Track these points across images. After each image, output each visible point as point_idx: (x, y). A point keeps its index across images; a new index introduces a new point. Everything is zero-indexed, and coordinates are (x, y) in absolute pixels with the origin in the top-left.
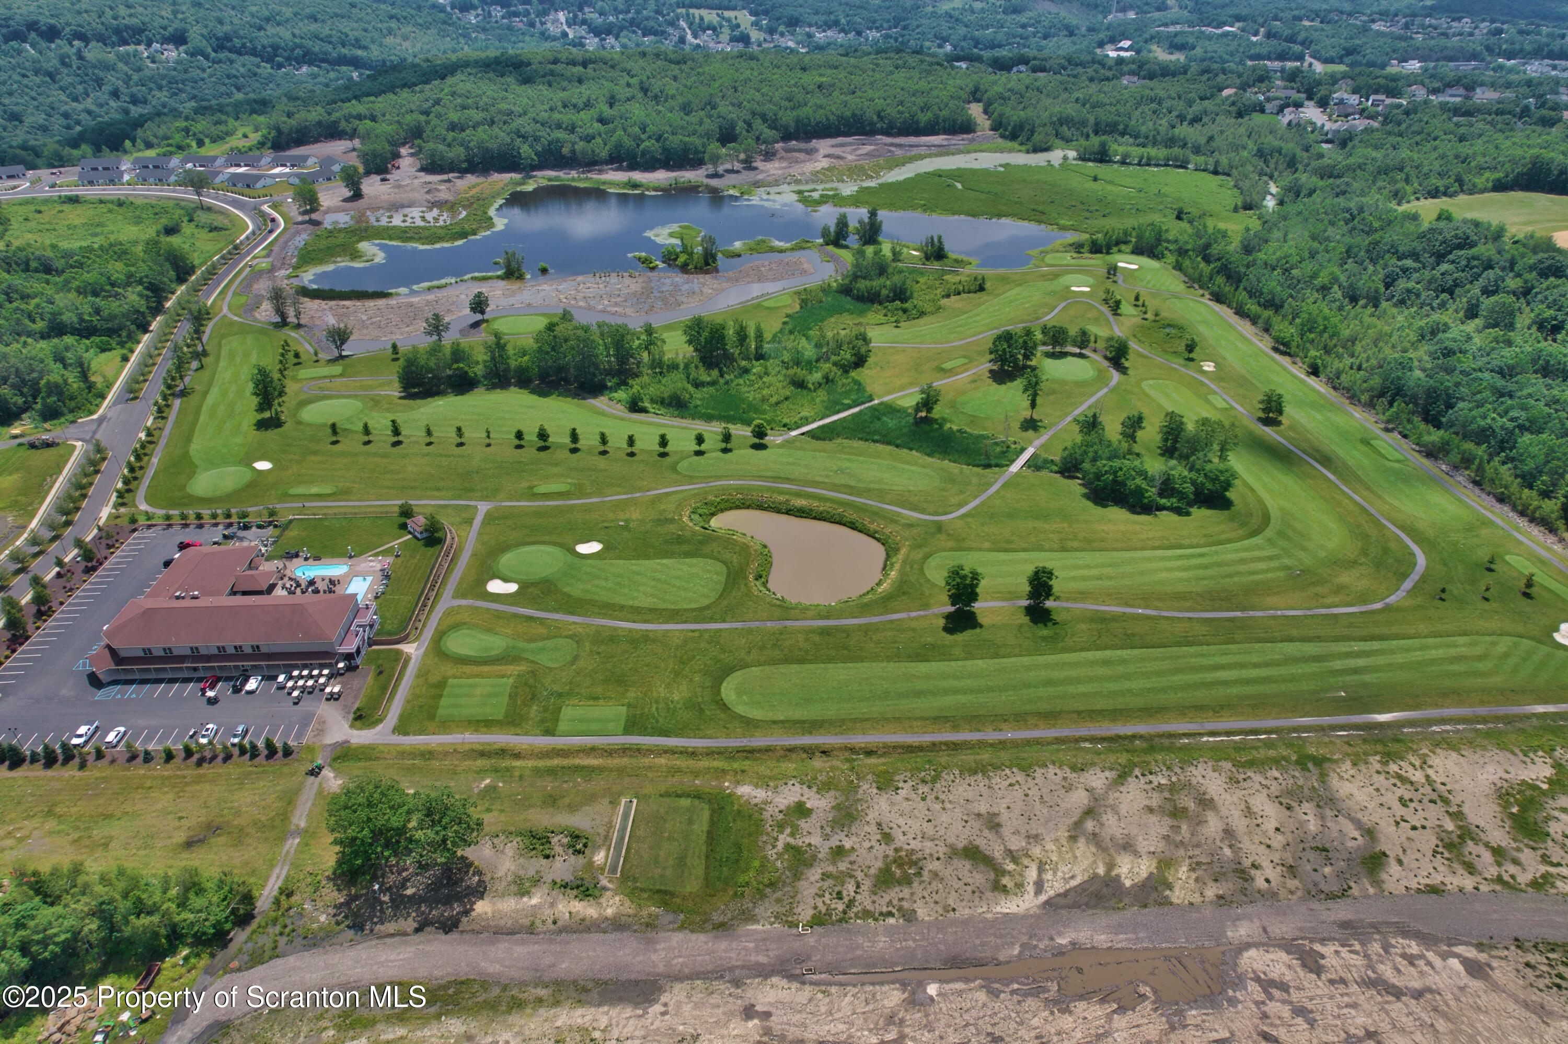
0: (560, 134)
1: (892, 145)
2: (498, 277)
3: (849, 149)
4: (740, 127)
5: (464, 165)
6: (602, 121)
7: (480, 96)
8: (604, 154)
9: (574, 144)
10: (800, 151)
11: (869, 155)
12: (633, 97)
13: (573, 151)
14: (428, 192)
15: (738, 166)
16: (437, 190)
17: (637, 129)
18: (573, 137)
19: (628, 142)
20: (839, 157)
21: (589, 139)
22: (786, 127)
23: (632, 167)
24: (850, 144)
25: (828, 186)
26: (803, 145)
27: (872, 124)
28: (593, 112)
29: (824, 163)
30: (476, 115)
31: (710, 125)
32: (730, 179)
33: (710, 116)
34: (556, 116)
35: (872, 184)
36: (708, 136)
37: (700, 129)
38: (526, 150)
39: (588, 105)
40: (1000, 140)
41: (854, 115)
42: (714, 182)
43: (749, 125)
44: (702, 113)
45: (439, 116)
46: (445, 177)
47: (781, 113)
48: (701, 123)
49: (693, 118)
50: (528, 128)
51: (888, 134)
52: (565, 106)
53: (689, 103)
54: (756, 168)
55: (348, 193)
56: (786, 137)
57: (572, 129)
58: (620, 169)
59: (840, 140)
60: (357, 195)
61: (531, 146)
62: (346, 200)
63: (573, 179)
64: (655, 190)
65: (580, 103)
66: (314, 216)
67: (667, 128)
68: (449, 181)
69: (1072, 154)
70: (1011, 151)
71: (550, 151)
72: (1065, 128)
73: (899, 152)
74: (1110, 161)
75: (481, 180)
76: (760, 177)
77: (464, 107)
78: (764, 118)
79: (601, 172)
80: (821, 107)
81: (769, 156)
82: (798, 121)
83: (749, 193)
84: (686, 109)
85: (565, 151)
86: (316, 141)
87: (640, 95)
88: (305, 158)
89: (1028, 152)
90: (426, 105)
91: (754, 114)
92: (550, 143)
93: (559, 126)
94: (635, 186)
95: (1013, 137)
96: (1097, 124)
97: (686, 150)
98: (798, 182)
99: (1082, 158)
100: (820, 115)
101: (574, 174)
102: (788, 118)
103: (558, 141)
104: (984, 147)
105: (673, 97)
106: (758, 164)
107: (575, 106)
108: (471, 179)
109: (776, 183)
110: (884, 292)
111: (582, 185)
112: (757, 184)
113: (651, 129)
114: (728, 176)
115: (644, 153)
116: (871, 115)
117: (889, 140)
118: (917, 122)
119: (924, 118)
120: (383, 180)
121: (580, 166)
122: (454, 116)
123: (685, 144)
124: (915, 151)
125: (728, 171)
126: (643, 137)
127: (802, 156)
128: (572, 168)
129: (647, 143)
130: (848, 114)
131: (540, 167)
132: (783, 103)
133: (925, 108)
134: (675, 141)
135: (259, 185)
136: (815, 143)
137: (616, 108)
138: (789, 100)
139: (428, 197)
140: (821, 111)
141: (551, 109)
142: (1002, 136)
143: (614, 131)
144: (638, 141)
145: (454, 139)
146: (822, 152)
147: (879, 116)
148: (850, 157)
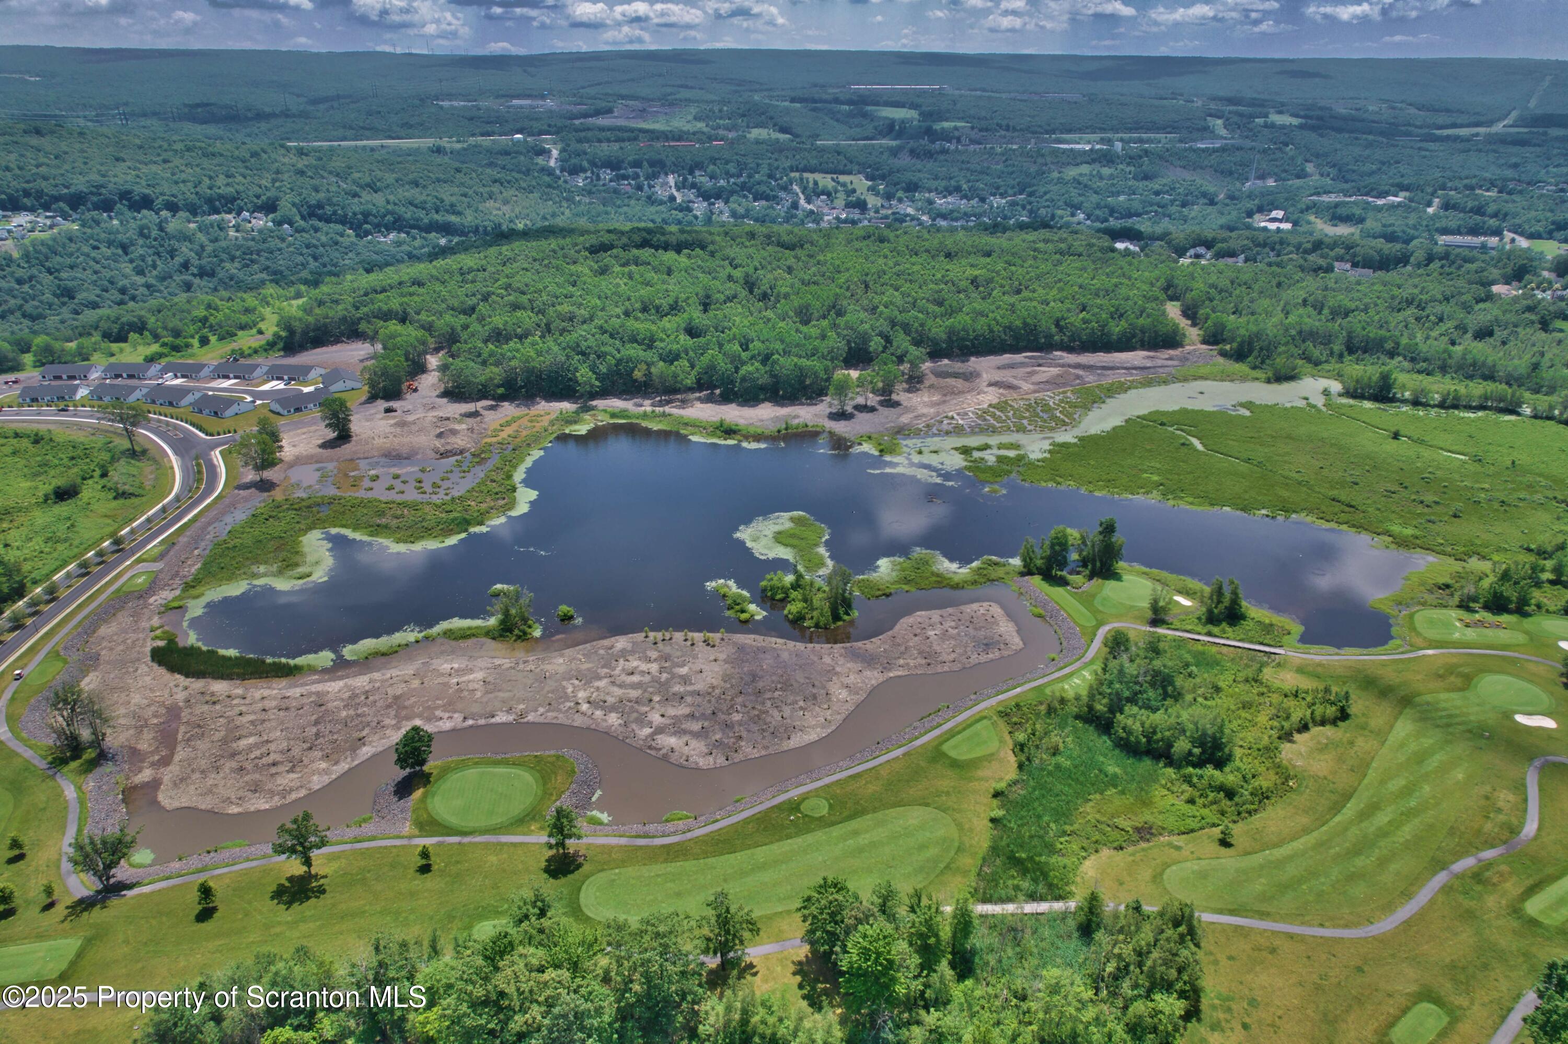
0: (633, 351)
1: (1078, 366)
2: (488, 633)
3: (1022, 371)
4: (876, 343)
5: (501, 391)
6: (692, 332)
7: (539, 292)
8: (690, 381)
9: (649, 365)
10: (956, 375)
11: (1052, 383)
12: (735, 297)
13: (648, 374)
14: (440, 435)
15: (873, 400)
16: (454, 432)
17: (737, 347)
18: (650, 355)
19: (723, 365)
20: (1010, 387)
21: (671, 358)
22: (935, 342)
23: (727, 397)
24: (1022, 365)
25: (1006, 439)
26: (958, 366)
27: (1049, 336)
28: (679, 320)
29: (990, 396)
30: (527, 318)
31: (835, 342)
32: (862, 424)
33: (835, 326)
34: (632, 324)
35: (1066, 437)
36: (832, 356)
37: (823, 347)
38: (584, 374)
39: (675, 308)
40: (1221, 360)
41: (1025, 324)
42: (840, 428)
43: (888, 340)
44: (825, 323)
45: (481, 319)
46: (469, 407)
47: (930, 323)
48: (823, 337)
49: (812, 330)
50: (591, 342)
51: (1070, 349)
52: (645, 309)
53: (807, 307)
54: (897, 404)
55: (332, 435)
56: (935, 355)
57: (649, 343)
58: (709, 400)
59: (1007, 358)
60: (344, 436)
61: (593, 369)
62: (326, 445)
63: (645, 415)
64: (758, 438)
65: (665, 303)
66: (268, 474)
67: (779, 346)
68: (475, 414)
69: (1336, 387)
70: (1244, 379)
71: (618, 373)
72: (1309, 344)
73: (1090, 378)
74: (1393, 400)
75: (522, 411)
76: (905, 419)
77: (516, 307)
78: (906, 327)
79: (684, 403)
80: (982, 314)
81: (914, 382)
82: (951, 332)
83: (892, 451)
84: (804, 316)
85: (638, 374)
86: (337, 341)
87: (744, 293)
88: (307, 369)
89: (1268, 381)
90: (471, 302)
91: (893, 323)
92: (619, 362)
93: (634, 340)
94: (729, 431)
95: (1239, 355)
96: (1350, 338)
97: (802, 374)
98: (958, 431)
99: (1349, 393)
100: (981, 325)
101: (647, 406)
102: (938, 329)
103: (629, 359)
104: (1203, 371)
105: (786, 296)
106: (900, 395)
107: (658, 309)
108: (508, 409)
109: (928, 431)
110: (1182, 746)
111: (655, 426)
112: (901, 431)
113: (756, 346)
114: (862, 417)
115: (744, 379)
116: (1046, 324)
117: (1072, 358)
118: (1109, 334)
119: (1117, 328)
120: (388, 410)
121: (658, 392)
122: (498, 321)
123: (801, 369)
124: (1111, 378)
125: (858, 408)
126: (744, 355)
127: (959, 383)
128: (646, 396)
129: (749, 368)
130: (1018, 323)
131: (604, 393)
132: (932, 308)
133: (1118, 314)
134: (786, 364)
135: (229, 413)
136: (975, 363)
137: (711, 314)
138: (940, 304)
139: (438, 443)
140: (983, 320)
141: (627, 314)
142: (1223, 354)
143: (704, 349)
144: (738, 363)
145: (491, 354)
146: (986, 377)
147: (1057, 325)
148: (1026, 386)
